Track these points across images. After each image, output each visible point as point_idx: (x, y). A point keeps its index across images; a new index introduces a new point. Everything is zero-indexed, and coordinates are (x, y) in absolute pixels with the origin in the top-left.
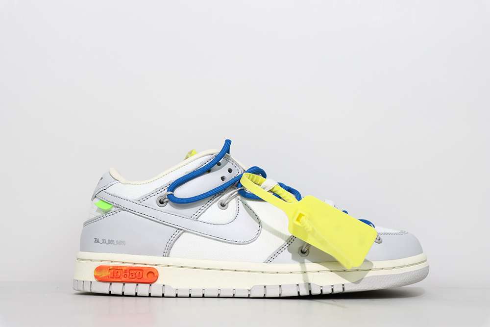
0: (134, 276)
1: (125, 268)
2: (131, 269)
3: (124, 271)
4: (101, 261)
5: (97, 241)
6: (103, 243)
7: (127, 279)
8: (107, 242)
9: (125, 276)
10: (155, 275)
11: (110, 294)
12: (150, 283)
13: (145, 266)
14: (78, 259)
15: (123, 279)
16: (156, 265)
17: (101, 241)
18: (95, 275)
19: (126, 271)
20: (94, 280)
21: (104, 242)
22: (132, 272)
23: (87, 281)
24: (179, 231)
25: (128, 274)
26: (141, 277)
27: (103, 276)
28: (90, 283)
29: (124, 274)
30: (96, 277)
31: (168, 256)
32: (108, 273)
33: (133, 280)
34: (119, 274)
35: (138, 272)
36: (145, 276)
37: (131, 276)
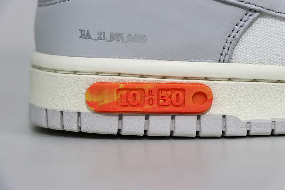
0: (168, 101)
1: (149, 87)
2: (161, 89)
3: (147, 91)
4: (97, 74)
5: (85, 35)
6: (100, 38)
7: (155, 107)
8: (108, 37)
9: (151, 102)
10: (208, 98)
11: (119, 136)
12: (199, 114)
13: (186, 81)
14: (34, 66)
15: (147, 107)
16: (206, 79)
17: (94, 35)
18: (90, 100)
19: (151, 92)
20: (84, 109)
21: (101, 36)
22: (164, 93)
23: (69, 112)
24: (250, 13)
25: (155, 97)
26: (181, 101)
27: (106, 102)
28: (76, 115)
29: (147, 98)
30: (89, 104)
31: (229, 62)
32: (115, 97)
33: (166, 109)
34: (138, 98)
35: (176, 93)
36: (189, 101)
37: (161, 101)
